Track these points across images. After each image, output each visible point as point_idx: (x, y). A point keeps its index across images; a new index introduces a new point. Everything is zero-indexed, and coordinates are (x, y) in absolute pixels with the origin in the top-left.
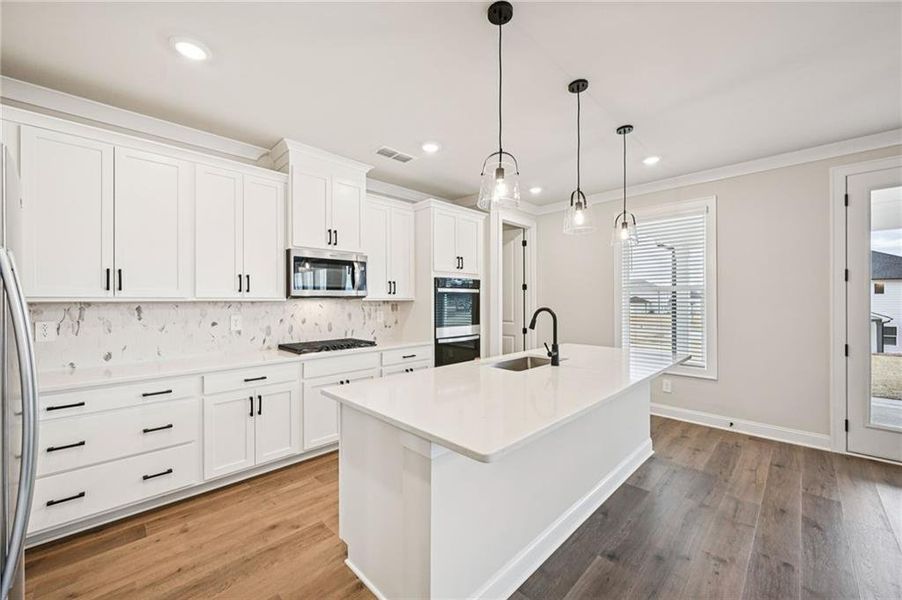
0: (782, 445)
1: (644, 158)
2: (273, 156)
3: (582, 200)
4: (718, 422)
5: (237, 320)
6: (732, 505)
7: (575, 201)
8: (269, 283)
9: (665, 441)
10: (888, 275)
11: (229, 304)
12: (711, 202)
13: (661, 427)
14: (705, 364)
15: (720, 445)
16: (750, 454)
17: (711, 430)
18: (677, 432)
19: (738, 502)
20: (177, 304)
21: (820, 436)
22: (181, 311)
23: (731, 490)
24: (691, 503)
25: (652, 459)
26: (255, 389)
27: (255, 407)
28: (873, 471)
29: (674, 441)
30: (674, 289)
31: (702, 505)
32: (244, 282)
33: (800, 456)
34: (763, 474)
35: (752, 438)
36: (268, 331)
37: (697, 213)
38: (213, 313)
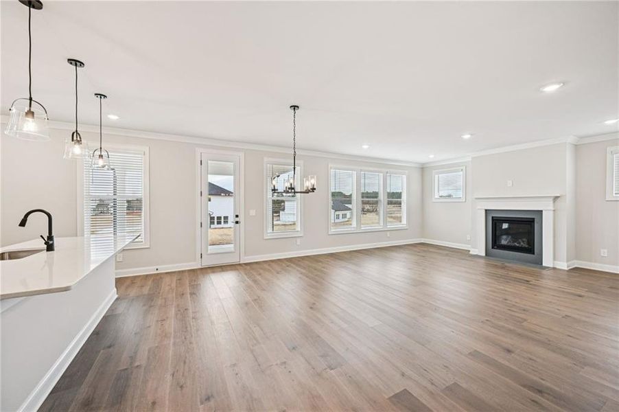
0: (179, 272)
1: (109, 114)
3: (79, 139)
4: (150, 270)
6: (163, 300)
7: (75, 138)
9: (123, 288)
10: (213, 193)
12: (147, 149)
13: (119, 282)
14: (143, 240)
15: (153, 280)
16: (167, 279)
17: (147, 276)
18: (128, 282)
19: (165, 299)
21: (193, 263)
23: (162, 296)
24: (145, 308)
25: (117, 299)
28: (209, 271)
29: (127, 287)
30: (115, 197)
31: (151, 306)
33: (187, 274)
34: (174, 285)
35: (167, 273)
37: (139, 154)
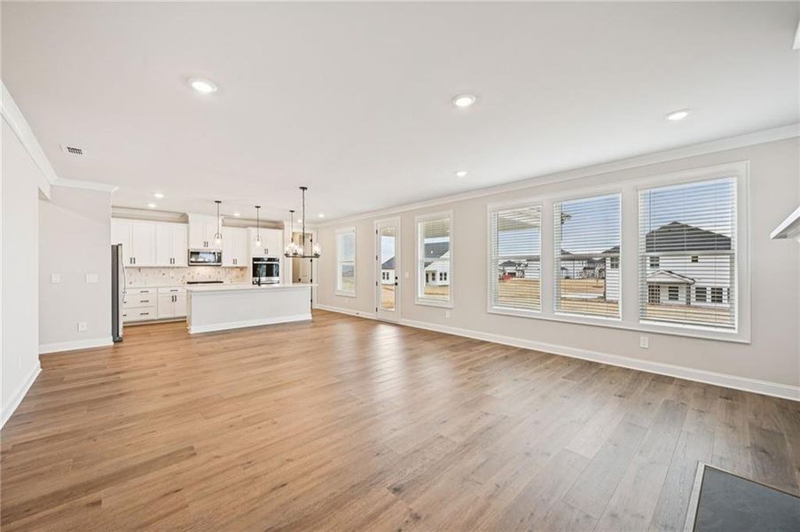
2: (184, 219)
5: (172, 273)
8: (182, 260)
11: (169, 268)
20: (151, 268)
22: (154, 270)
26: (174, 294)
27: (174, 299)
32: (172, 261)
36: (184, 277)
38: (163, 271)
